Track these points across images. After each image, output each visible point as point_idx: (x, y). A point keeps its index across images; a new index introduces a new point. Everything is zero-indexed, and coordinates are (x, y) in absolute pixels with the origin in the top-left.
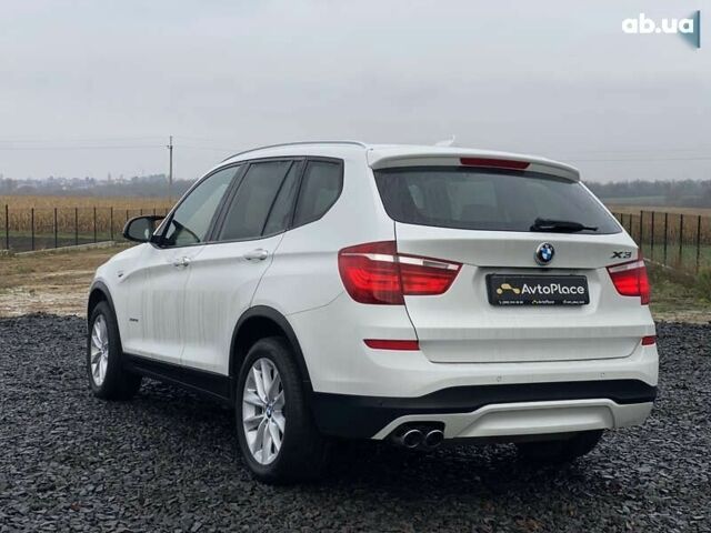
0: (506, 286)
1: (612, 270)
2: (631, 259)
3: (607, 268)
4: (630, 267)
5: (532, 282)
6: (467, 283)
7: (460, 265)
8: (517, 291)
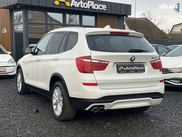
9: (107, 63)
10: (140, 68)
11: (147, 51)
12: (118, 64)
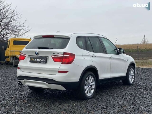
0: (32, 59)
2: (59, 54)
3: (52, 56)
5: (36, 58)
6: (27, 59)
7: (26, 55)
8: (34, 60)
9: (25, 55)
10: (43, 60)
12: (31, 56)
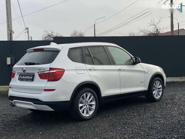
1: (39, 73)
4: (45, 72)
11: (39, 64)
